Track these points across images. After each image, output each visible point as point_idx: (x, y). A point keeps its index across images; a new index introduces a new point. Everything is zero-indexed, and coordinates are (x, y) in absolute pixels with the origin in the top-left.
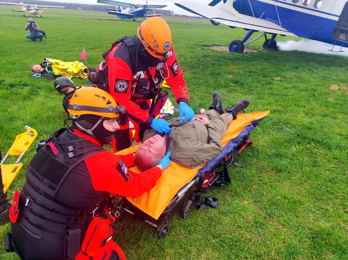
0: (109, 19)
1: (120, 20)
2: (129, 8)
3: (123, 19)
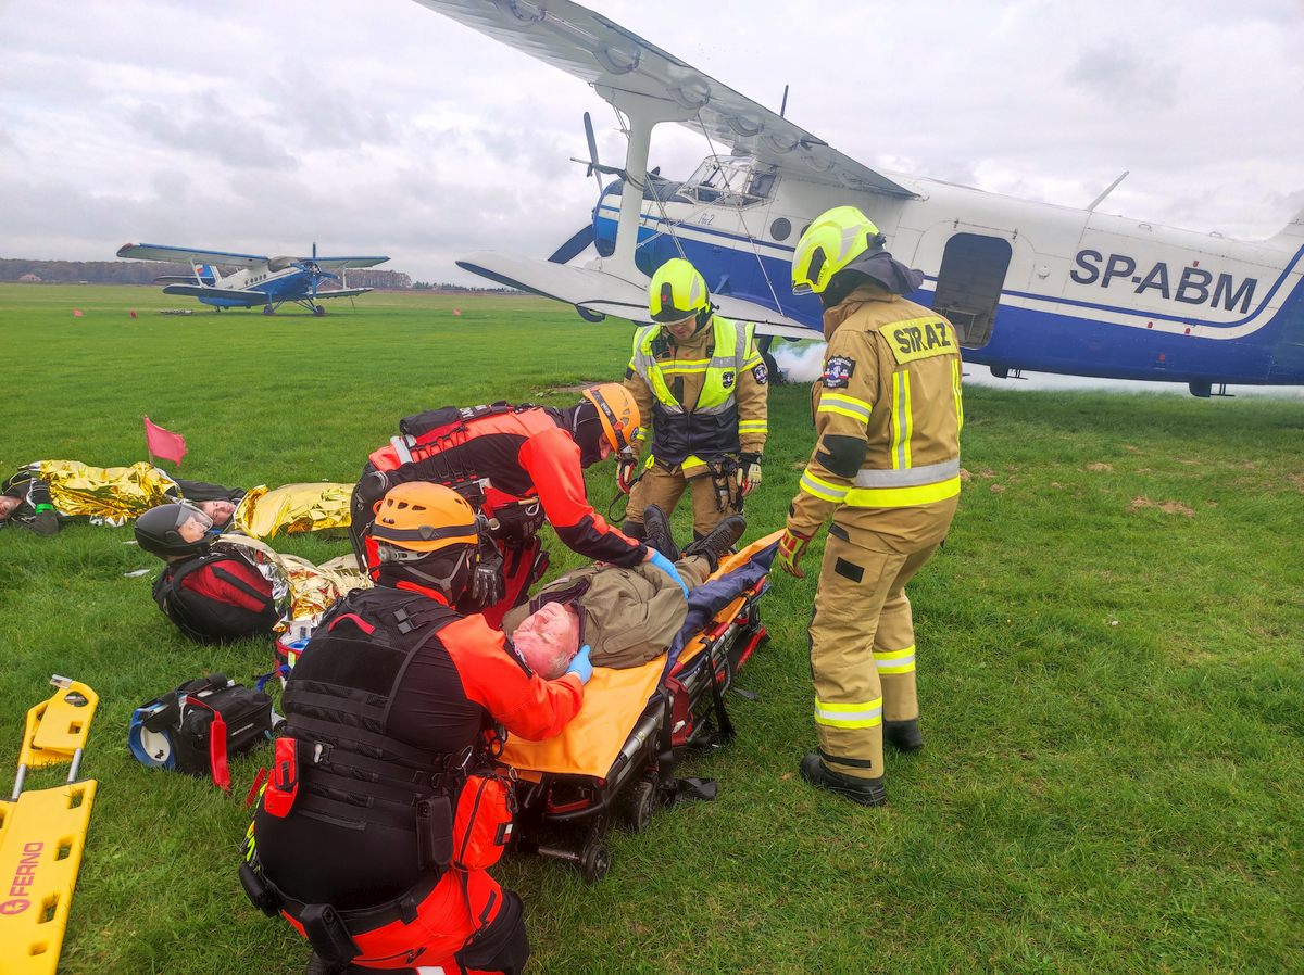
0: (167, 313)
1: (211, 314)
2: (245, 271)
3: (222, 309)
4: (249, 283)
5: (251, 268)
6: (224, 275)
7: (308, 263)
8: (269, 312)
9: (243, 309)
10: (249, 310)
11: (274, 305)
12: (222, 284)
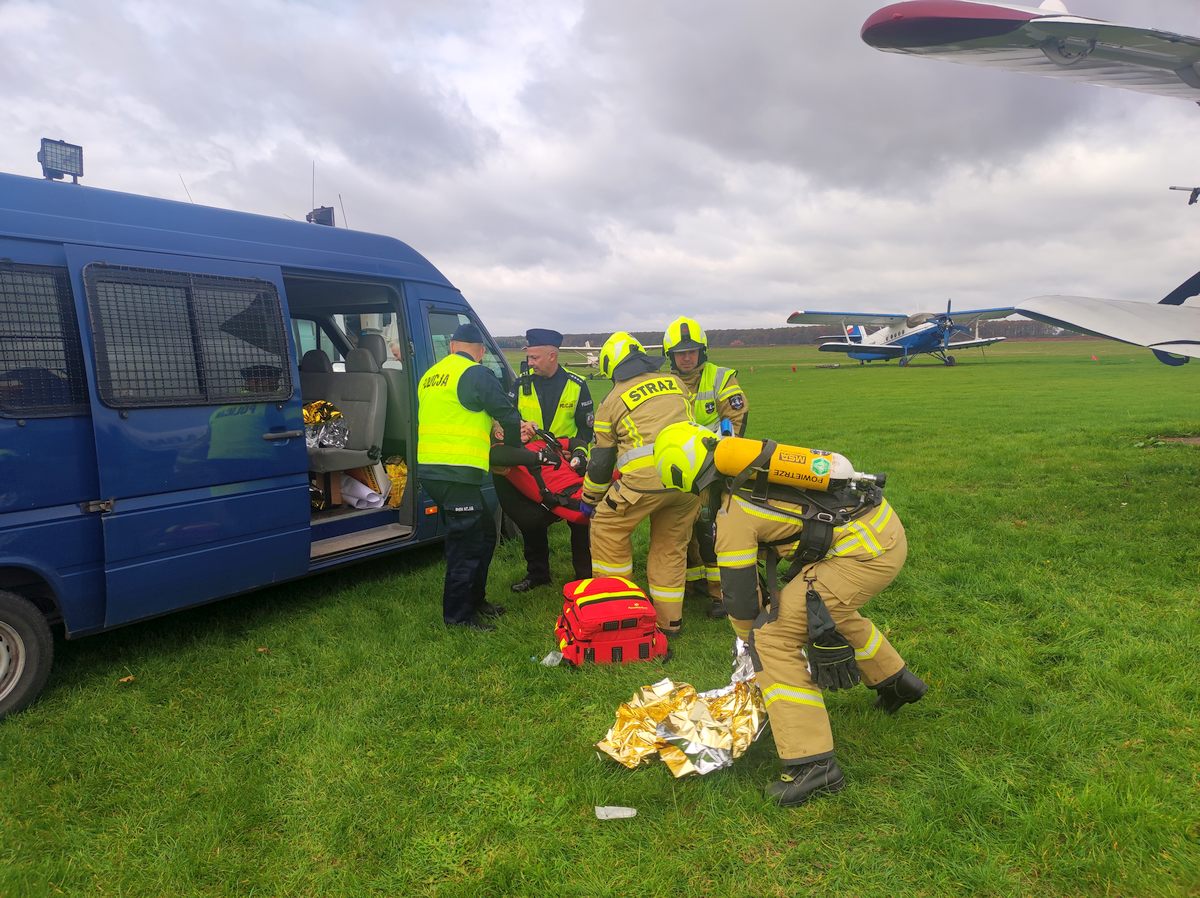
0: (821, 367)
1: (857, 366)
2: (887, 328)
3: (865, 362)
4: (889, 339)
5: (892, 326)
6: (869, 332)
7: (943, 317)
8: (904, 364)
9: (883, 362)
10: (888, 363)
11: (909, 357)
12: (867, 341)
